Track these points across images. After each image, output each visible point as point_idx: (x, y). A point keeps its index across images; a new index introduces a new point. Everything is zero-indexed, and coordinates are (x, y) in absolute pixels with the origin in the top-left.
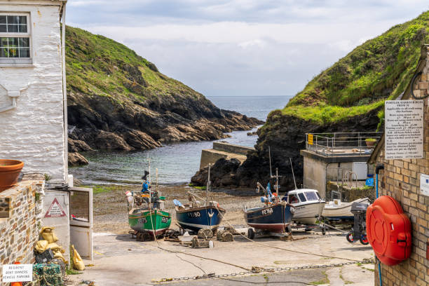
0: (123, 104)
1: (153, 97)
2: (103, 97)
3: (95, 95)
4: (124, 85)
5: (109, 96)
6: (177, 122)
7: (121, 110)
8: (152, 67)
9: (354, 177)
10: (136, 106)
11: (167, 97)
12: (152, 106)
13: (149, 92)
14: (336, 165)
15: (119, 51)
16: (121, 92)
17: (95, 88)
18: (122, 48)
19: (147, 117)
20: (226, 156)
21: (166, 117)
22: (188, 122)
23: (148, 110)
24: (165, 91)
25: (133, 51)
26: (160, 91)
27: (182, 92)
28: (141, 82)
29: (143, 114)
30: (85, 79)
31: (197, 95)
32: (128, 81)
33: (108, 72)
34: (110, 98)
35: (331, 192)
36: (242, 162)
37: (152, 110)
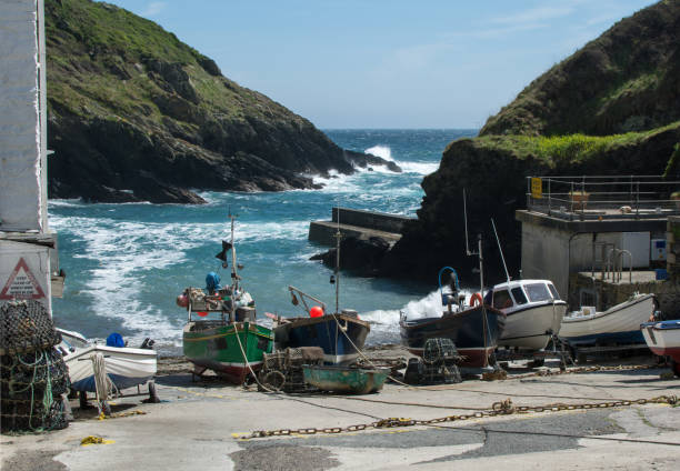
0: (152, 137)
1: (211, 123)
2: (114, 122)
3: (96, 119)
4: (153, 100)
5: (125, 120)
6: (258, 173)
7: (148, 150)
8: (209, 67)
9: (625, 262)
10: (177, 142)
11: (238, 125)
12: (209, 141)
13: (203, 113)
14: (589, 238)
15: (143, 32)
16: (147, 115)
17: (98, 105)
18: (151, 28)
19: (201, 163)
20: (360, 233)
21: (237, 162)
22: (280, 173)
23: (200, 149)
24: (234, 112)
25: (172, 34)
26: (226, 112)
27: (267, 115)
28: (189, 94)
29: (191, 157)
30: (78, 89)
31: (297, 121)
32: (162, 92)
33: (123, 76)
34: (126, 125)
35: (578, 292)
36: (392, 244)
37: (209, 149)
